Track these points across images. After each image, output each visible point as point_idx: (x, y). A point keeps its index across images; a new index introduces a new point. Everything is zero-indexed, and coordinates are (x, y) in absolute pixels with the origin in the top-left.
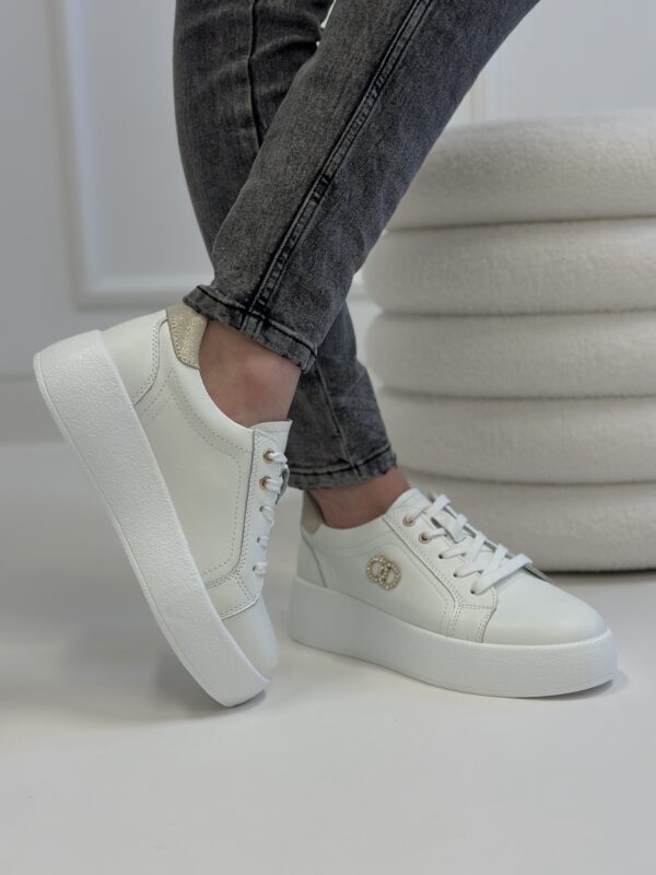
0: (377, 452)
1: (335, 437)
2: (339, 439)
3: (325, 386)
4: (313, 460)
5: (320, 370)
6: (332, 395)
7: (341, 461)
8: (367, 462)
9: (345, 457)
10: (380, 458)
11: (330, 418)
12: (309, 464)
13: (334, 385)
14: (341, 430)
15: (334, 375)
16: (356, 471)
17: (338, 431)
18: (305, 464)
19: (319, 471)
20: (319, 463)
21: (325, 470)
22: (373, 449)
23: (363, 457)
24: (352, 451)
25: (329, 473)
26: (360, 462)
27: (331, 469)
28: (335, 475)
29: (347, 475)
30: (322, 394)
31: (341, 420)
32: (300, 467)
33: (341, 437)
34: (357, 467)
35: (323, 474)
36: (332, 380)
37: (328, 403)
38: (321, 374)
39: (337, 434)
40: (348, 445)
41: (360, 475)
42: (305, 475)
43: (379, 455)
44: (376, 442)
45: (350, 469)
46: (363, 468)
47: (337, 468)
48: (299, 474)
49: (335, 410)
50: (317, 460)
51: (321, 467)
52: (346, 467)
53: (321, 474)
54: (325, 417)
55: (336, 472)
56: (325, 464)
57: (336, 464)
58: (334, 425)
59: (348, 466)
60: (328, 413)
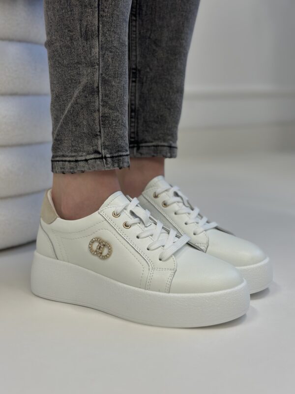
0: (121, 153)
1: (97, 135)
2: (99, 137)
3: (100, 99)
4: (76, 151)
5: (100, 87)
6: (103, 106)
7: (97, 152)
8: (112, 157)
9: (100, 150)
10: (121, 158)
11: (97, 121)
12: (73, 154)
13: (106, 99)
14: (102, 131)
15: (108, 92)
16: (104, 159)
17: (100, 132)
18: (70, 154)
19: (79, 158)
20: (80, 154)
21: (83, 158)
22: (119, 151)
23: (111, 153)
24: (105, 147)
25: (86, 160)
26: (108, 155)
27: (88, 157)
28: (89, 162)
29: (98, 162)
30: (97, 104)
31: (104, 124)
32: (67, 156)
33: (100, 136)
34: (106, 158)
35: (82, 161)
36: (106, 96)
37: (99, 110)
38: (100, 89)
39: (98, 133)
40: (104, 143)
41: (107, 164)
42: (69, 161)
43: (121, 156)
44: (122, 147)
45: (101, 158)
46: (109, 160)
47: (92, 156)
48: (65, 161)
49: (102, 116)
50: (80, 151)
51: (82, 156)
52: (98, 156)
53: (80, 161)
54: (94, 120)
55: (91, 159)
56: (84, 154)
57: (92, 154)
58: (98, 126)
59: (100, 156)
60: (97, 117)
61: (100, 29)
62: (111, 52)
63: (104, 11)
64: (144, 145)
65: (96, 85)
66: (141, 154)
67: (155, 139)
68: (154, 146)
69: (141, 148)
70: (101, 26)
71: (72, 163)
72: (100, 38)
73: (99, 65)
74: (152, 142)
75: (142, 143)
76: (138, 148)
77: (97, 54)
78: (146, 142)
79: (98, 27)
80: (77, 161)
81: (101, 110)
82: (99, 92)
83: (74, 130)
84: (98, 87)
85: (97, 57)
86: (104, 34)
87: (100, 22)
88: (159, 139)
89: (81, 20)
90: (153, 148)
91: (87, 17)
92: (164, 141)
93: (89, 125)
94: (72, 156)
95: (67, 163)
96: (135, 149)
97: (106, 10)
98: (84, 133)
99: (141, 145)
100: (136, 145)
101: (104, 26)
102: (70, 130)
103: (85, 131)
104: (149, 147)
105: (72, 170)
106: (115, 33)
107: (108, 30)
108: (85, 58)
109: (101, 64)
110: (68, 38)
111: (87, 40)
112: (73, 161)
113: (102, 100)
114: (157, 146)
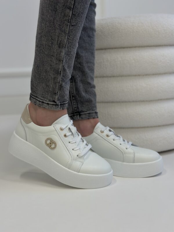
0: (65, 103)
2: (56, 95)
3: (61, 77)
4: (43, 97)
5: (62, 72)
6: (62, 81)
7: (54, 101)
8: (61, 105)
9: (56, 101)
10: (64, 105)
11: (57, 87)
12: (42, 98)
13: (63, 78)
14: (59, 92)
15: (65, 75)
16: (57, 106)
17: (58, 92)
18: (40, 98)
19: (45, 102)
20: (46, 99)
21: (47, 102)
22: (64, 101)
23: (60, 103)
24: (58, 100)
25: (48, 104)
27: (49, 103)
29: (54, 106)
30: (59, 79)
31: (60, 89)
32: (39, 98)
33: (57, 94)
34: (58, 105)
36: (63, 76)
37: (59, 83)
38: (61, 73)
39: (57, 93)
40: (58, 98)
41: (58, 108)
42: (39, 101)
43: (64, 104)
47: (52, 103)
48: (37, 100)
49: (60, 86)
50: (46, 98)
51: (46, 101)
52: (55, 104)
53: (45, 103)
54: (56, 86)
55: (51, 104)
56: (48, 100)
57: (52, 102)
58: (57, 90)
59: (56, 104)
60: (58, 86)
61: (67, 45)
62: (69, 56)
63: (70, 37)
64: (82, 113)
65: (60, 70)
66: (82, 118)
67: (88, 110)
68: (88, 113)
69: (81, 115)
70: (67, 43)
71: (41, 103)
72: (66, 49)
73: (63, 61)
74: (86, 112)
75: (81, 112)
76: (80, 115)
77: (63, 56)
78: (83, 112)
79: (66, 43)
80: (43, 102)
81: (60, 83)
82: (61, 74)
83: (45, 87)
84: (61, 72)
85: (63, 57)
86: (68, 47)
87: (67, 41)
88: (90, 110)
89: (59, 37)
90: (88, 114)
91: (62, 37)
92: (93, 110)
93: (53, 88)
94: (41, 99)
95: (38, 101)
96: (78, 116)
97: (71, 36)
98: (50, 91)
99: (81, 113)
100: (78, 114)
101: (68, 44)
102: (43, 87)
103: (51, 90)
104: (85, 114)
105: (39, 106)
106: (73, 48)
107: (70, 46)
108: (56, 55)
109: (64, 61)
110: (51, 42)
111: (59, 47)
112: (41, 102)
113: (61, 78)
114: (89, 113)
